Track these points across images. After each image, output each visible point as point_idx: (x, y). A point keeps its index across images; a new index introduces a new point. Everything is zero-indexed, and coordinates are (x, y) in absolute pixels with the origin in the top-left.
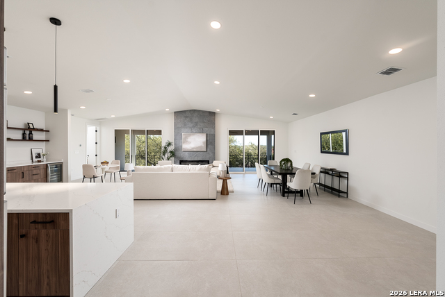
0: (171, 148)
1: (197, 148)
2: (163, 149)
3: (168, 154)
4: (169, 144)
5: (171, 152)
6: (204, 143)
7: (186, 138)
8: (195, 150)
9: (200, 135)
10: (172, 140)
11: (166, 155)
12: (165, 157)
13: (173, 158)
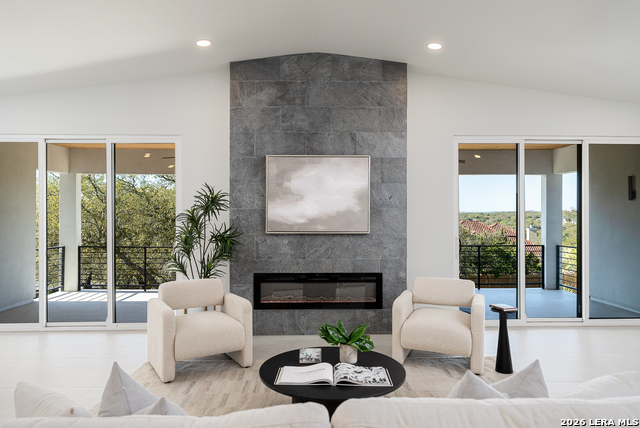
0: (219, 221)
1: (331, 218)
2: (180, 225)
3: (205, 249)
4: (212, 203)
5: (219, 238)
6: (360, 197)
7: (283, 175)
8: (321, 228)
9: (344, 163)
10: (222, 186)
11: (197, 252)
12: (193, 263)
13: (224, 267)
